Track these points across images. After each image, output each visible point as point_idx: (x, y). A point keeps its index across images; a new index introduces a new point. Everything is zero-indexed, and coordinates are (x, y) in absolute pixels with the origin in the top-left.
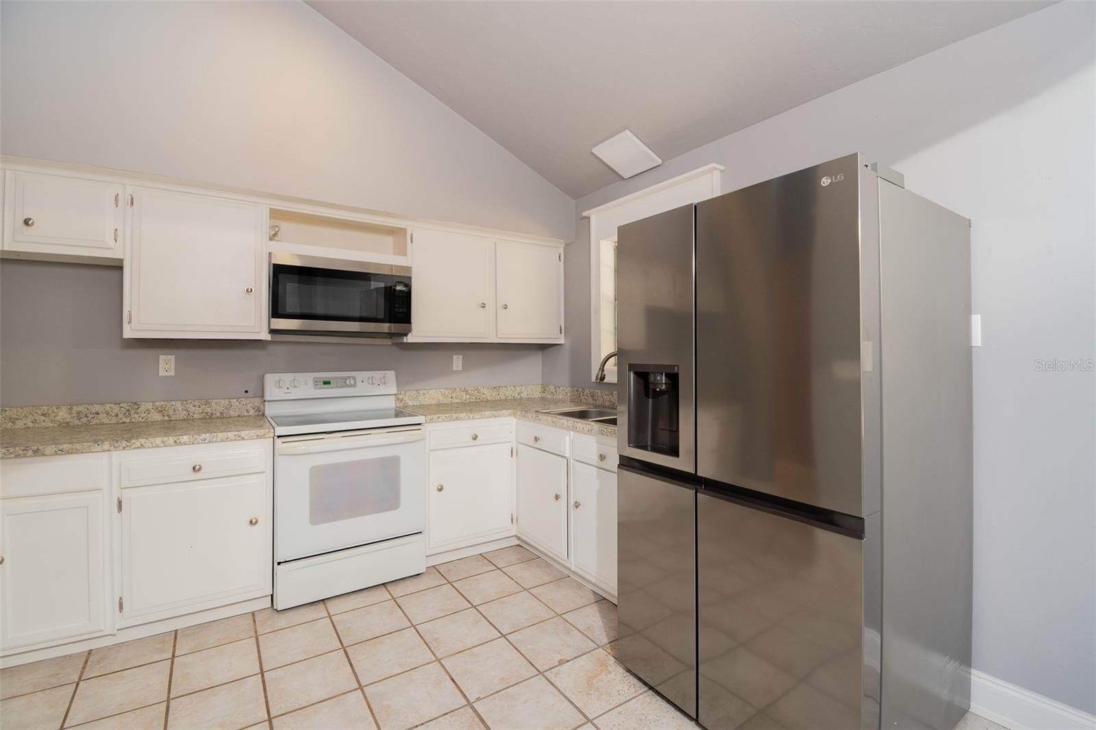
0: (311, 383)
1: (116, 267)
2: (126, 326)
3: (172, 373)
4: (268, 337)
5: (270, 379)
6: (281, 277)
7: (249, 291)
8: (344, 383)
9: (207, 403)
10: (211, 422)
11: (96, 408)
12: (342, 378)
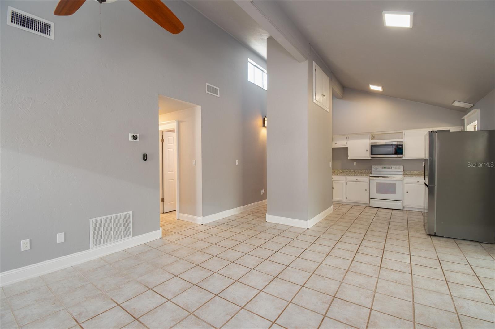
0: (381, 168)
1: (347, 148)
2: (348, 157)
3: (356, 165)
4: (371, 158)
5: (373, 166)
6: (372, 147)
7: (367, 150)
8: (389, 168)
9: (362, 171)
10: (362, 174)
11: (345, 170)
12: (388, 167)
